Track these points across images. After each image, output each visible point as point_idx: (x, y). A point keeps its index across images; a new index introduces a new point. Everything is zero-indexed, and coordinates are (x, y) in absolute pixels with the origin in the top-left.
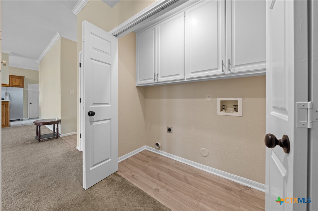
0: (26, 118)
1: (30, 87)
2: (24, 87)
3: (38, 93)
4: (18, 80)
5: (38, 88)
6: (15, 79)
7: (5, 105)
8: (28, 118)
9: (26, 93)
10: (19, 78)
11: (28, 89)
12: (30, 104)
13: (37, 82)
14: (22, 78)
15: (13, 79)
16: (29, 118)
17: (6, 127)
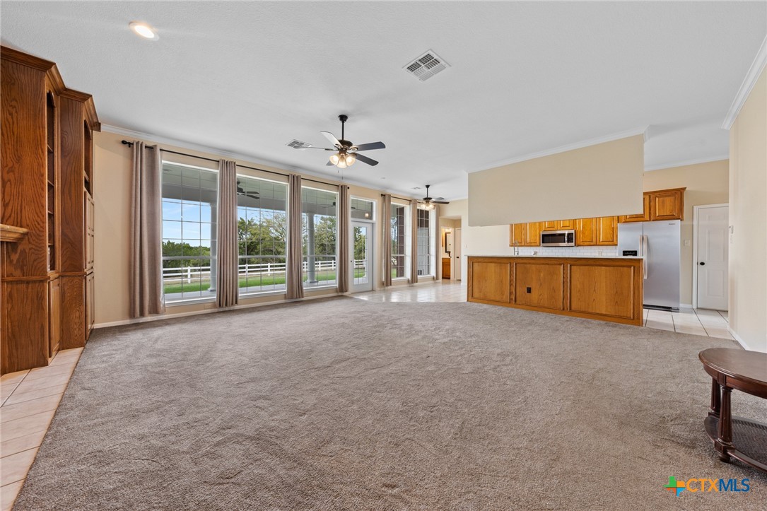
0: (689, 306)
1: (699, 215)
2: (682, 216)
3: (726, 230)
4: (669, 201)
5: (726, 217)
6: (661, 199)
7: (634, 267)
8: (695, 307)
9: (688, 235)
10: (670, 196)
11: (695, 223)
12: (699, 265)
13: (724, 198)
14: (679, 193)
15: (657, 199)
16: (697, 308)
17: (635, 324)
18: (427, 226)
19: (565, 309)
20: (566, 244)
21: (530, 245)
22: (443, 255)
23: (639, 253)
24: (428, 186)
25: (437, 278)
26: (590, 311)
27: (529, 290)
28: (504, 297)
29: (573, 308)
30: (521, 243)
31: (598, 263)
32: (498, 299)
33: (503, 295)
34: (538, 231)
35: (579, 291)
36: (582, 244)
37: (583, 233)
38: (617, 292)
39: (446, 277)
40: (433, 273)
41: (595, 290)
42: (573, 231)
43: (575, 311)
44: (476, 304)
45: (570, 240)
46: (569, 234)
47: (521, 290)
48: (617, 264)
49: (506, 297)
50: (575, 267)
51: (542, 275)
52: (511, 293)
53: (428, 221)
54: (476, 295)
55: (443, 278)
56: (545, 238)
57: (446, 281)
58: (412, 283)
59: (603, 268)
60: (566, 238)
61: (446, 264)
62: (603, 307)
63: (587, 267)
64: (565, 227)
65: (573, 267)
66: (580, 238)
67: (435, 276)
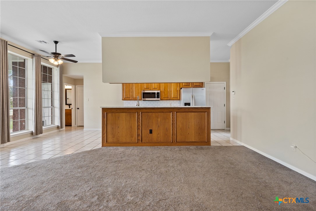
17: (207, 145)
18: (51, 81)
19: (173, 141)
20: (156, 99)
21: (135, 99)
22: (66, 107)
23: (191, 104)
24: (56, 42)
25: (62, 127)
26: (187, 141)
27: (151, 132)
28: (133, 139)
29: (177, 141)
30: (130, 98)
31: (190, 110)
32: (128, 141)
33: (132, 137)
34: (140, 90)
35: (181, 129)
36: (163, 99)
37: (164, 93)
38: (199, 127)
39: (69, 124)
40: (57, 123)
41: (189, 127)
42: (159, 91)
43: (179, 142)
44: (111, 148)
45: (158, 97)
46: (157, 93)
47: (146, 132)
48: (199, 110)
49: (135, 138)
50: (178, 113)
51: (159, 120)
52: (138, 135)
53: (51, 77)
54: (110, 140)
55: (66, 126)
56: (145, 95)
57: (69, 128)
58: (37, 134)
59: (193, 113)
60: (156, 95)
61: (69, 114)
62: (193, 138)
63: (185, 113)
64: (155, 89)
65: (177, 113)
66: (163, 95)
67: (59, 125)
